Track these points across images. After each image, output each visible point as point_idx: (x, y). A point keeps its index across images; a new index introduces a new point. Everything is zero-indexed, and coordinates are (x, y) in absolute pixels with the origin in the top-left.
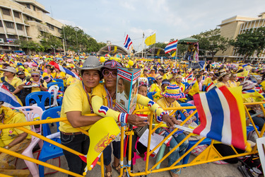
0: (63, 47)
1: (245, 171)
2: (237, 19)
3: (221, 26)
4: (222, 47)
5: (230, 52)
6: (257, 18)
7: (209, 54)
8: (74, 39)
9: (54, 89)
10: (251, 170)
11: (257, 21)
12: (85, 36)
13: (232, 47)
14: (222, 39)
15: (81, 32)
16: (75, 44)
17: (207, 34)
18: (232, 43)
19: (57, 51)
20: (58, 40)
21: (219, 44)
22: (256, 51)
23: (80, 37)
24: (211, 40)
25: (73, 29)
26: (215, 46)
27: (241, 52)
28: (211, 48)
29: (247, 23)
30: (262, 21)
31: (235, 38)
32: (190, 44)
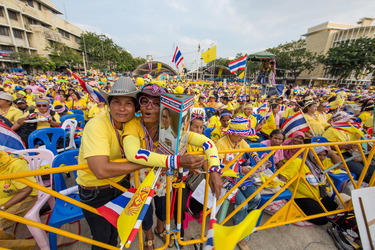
0: (82, 64)
1: (337, 234)
2: (328, 27)
3: (307, 35)
4: (308, 66)
5: (319, 73)
6: (356, 26)
7: (290, 74)
8: (99, 52)
9: (70, 124)
10: (344, 233)
11: (356, 30)
12: (116, 48)
13: (322, 66)
14: (308, 54)
15: (109, 42)
16: (101, 59)
17: (287, 47)
18: (321, 60)
19: (74, 70)
20: (75, 53)
21: (304, 60)
22: (354, 71)
23: (107, 50)
24: (293, 55)
25: (97, 38)
26: (299, 64)
27: (333, 72)
28: (293, 67)
29: (342, 32)
30: (362, 29)
31: (325, 53)
32: (264, 60)
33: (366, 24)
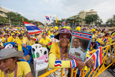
0: (9, 23)
2: (84, 11)
3: (79, 13)
4: (81, 22)
5: (83, 23)
6: (90, 11)
7: (76, 24)
11: (90, 12)
12: (22, 17)
13: (84, 21)
14: (80, 18)
15: (19, 15)
16: (16, 21)
17: (75, 16)
18: (83, 20)
19: (5, 25)
20: (6, 19)
21: (80, 20)
22: (91, 23)
23: (19, 18)
24: (77, 19)
25: (14, 14)
26: (78, 21)
27: (87, 23)
28: (77, 22)
29: (87, 13)
30: (92, 12)
31: (84, 18)
32: (71, 20)
33: (92, 11)
